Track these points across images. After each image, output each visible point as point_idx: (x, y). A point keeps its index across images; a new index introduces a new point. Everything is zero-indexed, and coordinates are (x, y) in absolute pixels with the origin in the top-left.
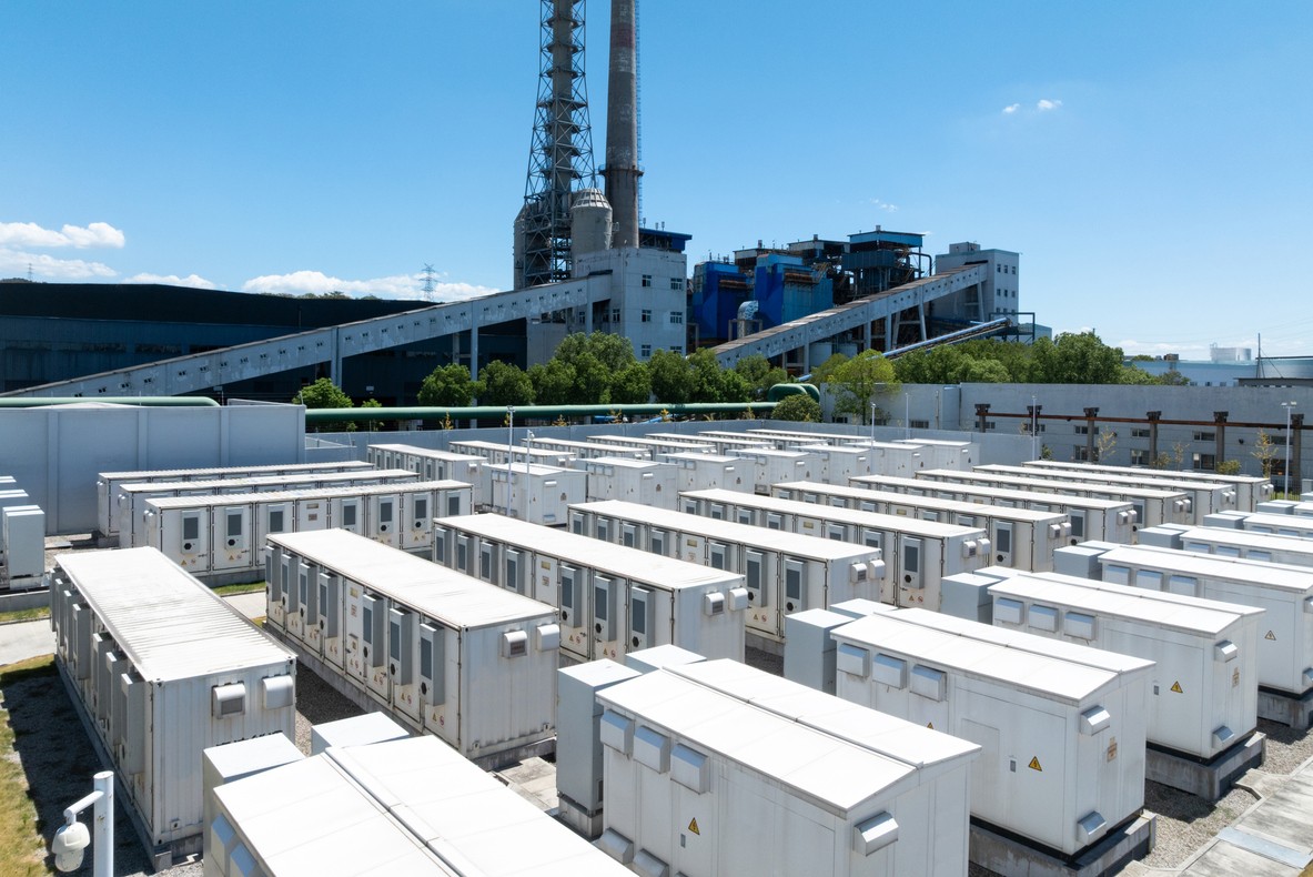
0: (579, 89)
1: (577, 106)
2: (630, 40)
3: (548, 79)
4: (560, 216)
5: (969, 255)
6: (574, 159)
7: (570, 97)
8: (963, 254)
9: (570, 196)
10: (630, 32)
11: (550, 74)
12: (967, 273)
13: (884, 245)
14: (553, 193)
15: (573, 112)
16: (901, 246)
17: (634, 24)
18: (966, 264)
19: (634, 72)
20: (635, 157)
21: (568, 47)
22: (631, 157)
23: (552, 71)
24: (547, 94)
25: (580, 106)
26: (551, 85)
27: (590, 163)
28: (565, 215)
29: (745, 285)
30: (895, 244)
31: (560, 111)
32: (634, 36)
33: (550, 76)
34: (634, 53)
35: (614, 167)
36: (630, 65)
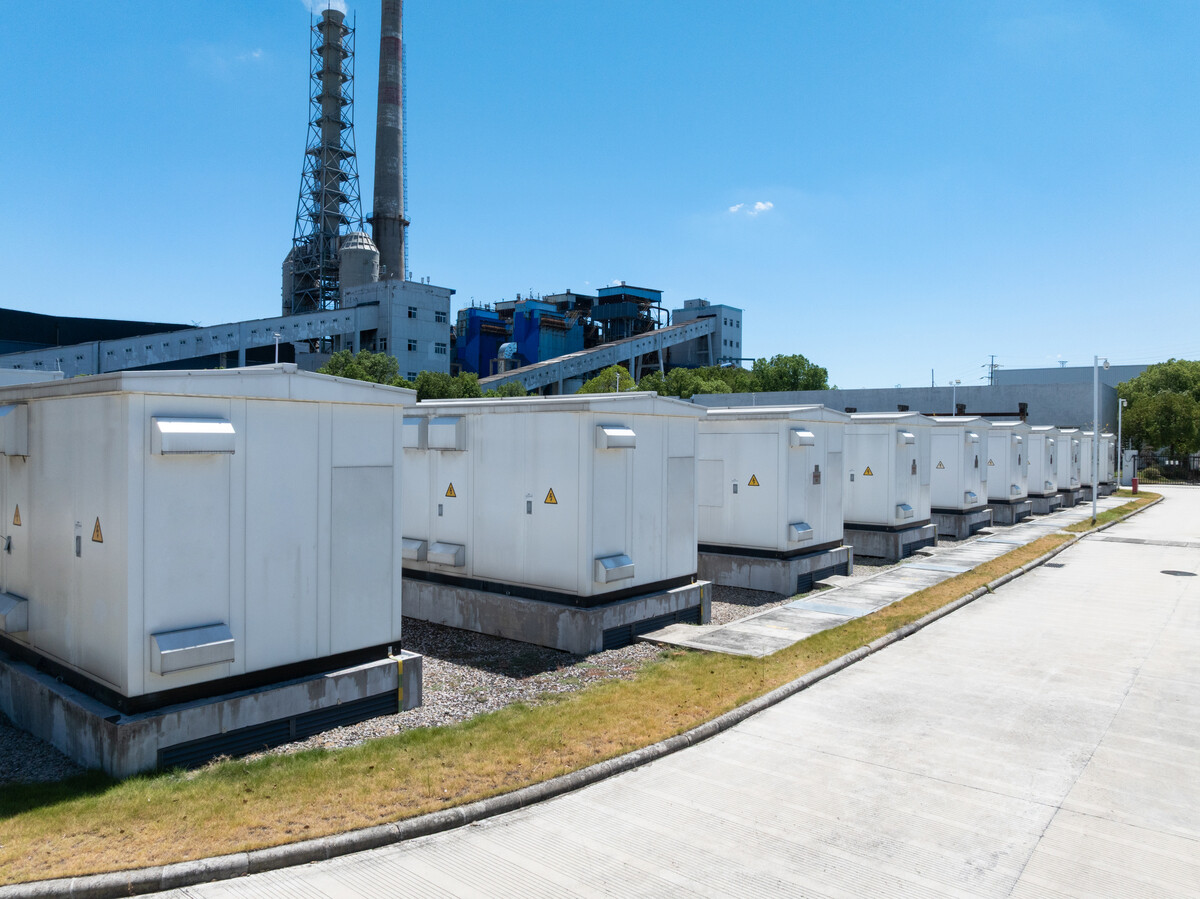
0: (347, 139)
1: (345, 155)
2: (397, 98)
3: (317, 129)
4: (329, 258)
5: (700, 310)
6: (342, 206)
7: (339, 146)
8: (696, 309)
9: (338, 239)
10: (397, 89)
11: (319, 123)
12: (699, 324)
13: (628, 298)
14: (322, 236)
15: (342, 162)
16: (643, 300)
17: (401, 83)
18: (699, 317)
19: (401, 128)
20: (402, 207)
21: (338, 99)
22: (398, 207)
23: (322, 121)
24: (316, 142)
25: (349, 155)
26: (320, 134)
27: (358, 210)
28: (333, 256)
29: (504, 331)
30: (638, 298)
31: (328, 160)
32: (400, 94)
33: (319, 125)
34: (401, 110)
35: (382, 215)
36: (397, 121)
